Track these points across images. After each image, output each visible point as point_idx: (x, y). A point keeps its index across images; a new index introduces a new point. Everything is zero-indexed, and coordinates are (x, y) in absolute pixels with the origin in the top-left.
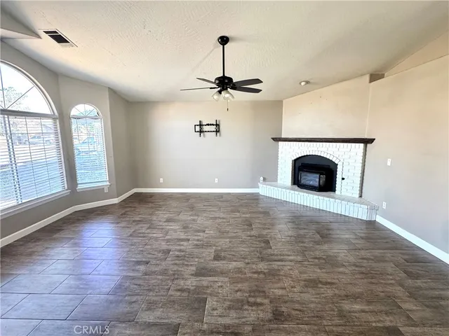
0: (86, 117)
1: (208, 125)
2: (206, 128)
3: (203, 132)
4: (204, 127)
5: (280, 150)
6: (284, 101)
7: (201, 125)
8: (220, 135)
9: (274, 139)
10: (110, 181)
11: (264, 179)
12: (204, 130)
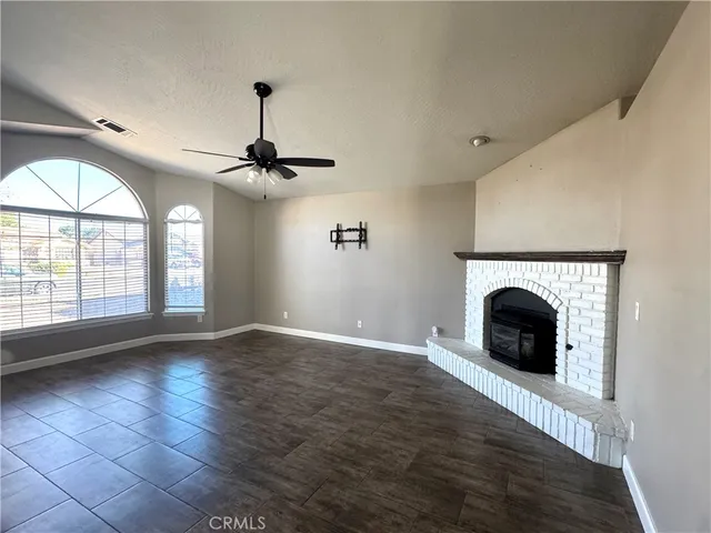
0: (186, 221)
1: (349, 230)
2: (346, 236)
3: (342, 241)
4: (344, 233)
5: (469, 276)
6: (478, 182)
7: (339, 231)
8: (367, 248)
9: (459, 255)
10: (206, 307)
11: (440, 331)
12: (345, 239)
